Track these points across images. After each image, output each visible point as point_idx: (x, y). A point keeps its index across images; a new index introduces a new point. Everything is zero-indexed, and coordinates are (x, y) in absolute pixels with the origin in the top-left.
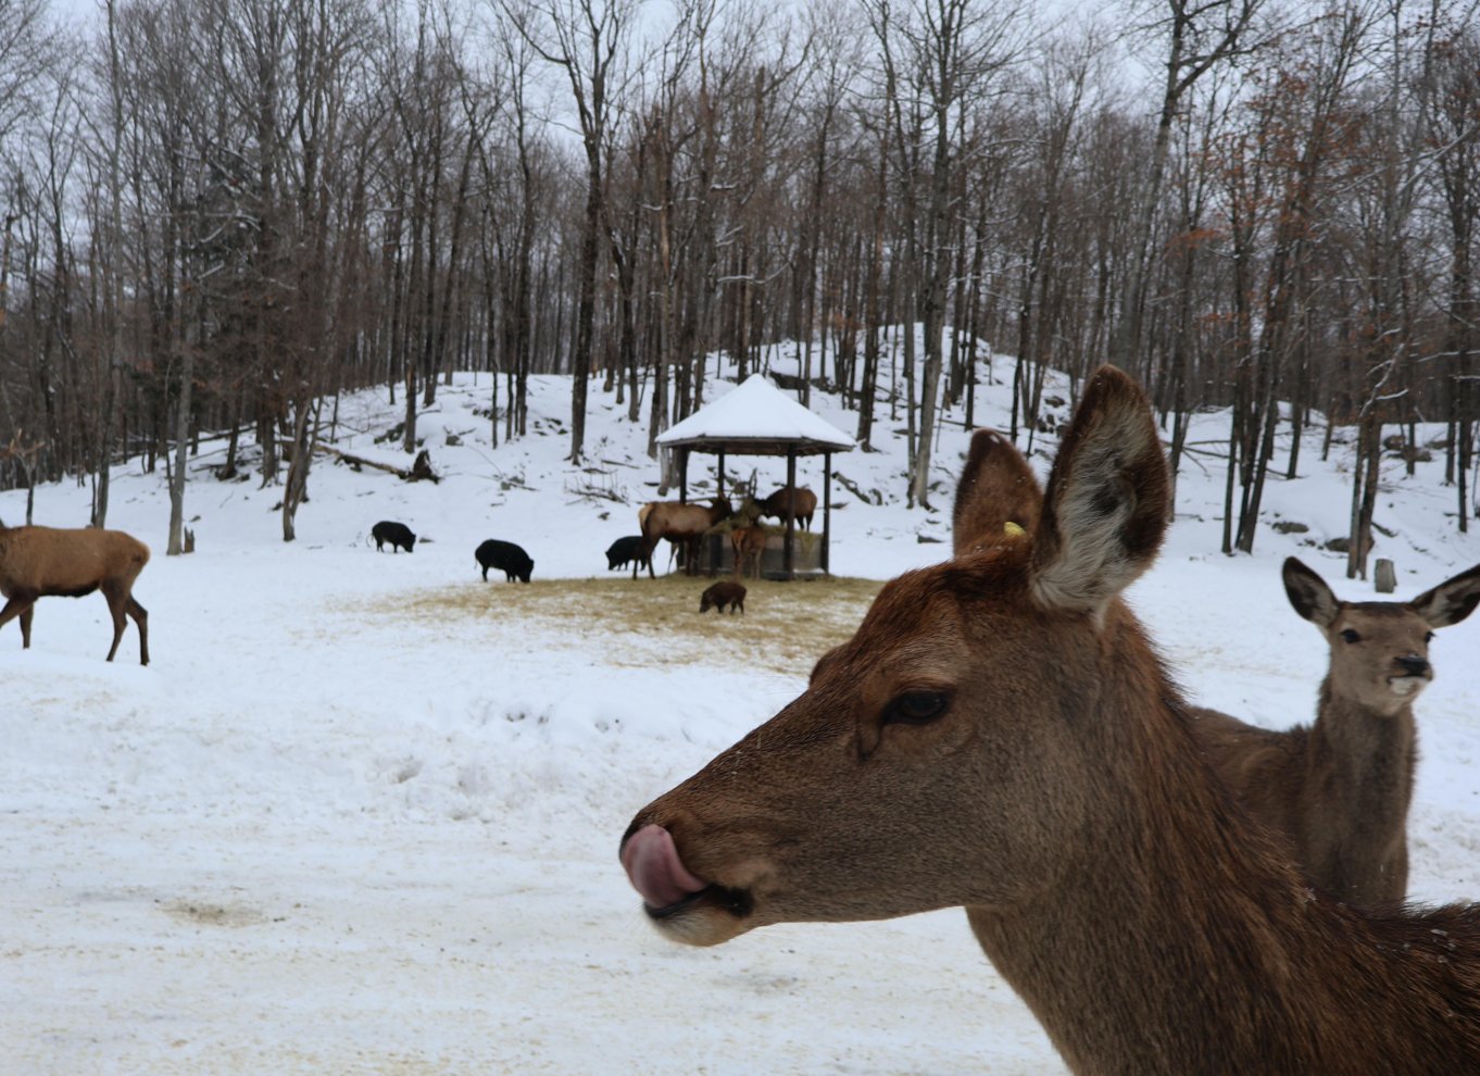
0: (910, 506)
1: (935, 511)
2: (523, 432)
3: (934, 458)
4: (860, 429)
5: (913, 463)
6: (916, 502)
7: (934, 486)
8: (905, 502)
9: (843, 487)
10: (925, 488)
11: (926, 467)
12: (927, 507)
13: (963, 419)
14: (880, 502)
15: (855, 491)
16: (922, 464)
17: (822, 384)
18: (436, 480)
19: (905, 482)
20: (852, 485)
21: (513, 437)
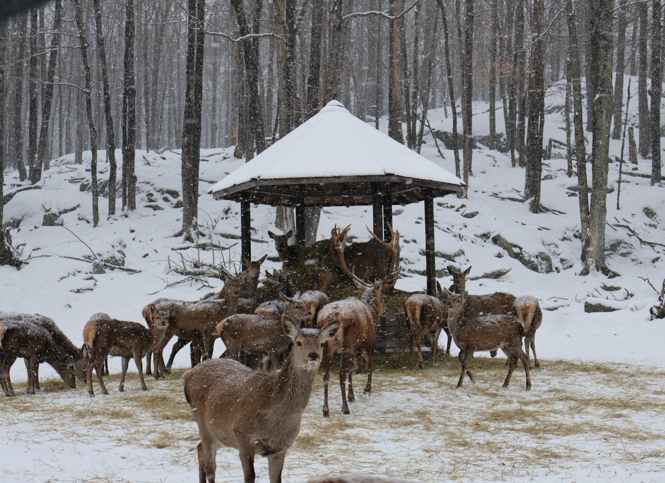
0: (585, 272)
1: (615, 275)
2: (132, 207)
3: (611, 215)
4: (527, 186)
5: (586, 221)
6: (592, 267)
7: (614, 247)
8: (579, 266)
9: (505, 253)
10: (602, 249)
11: (602, 227)
12: (605, 271)
13: (649, 171)
14: (549, 270)
15: (518, 256)
16: (597, 220)
17: (492, 141)
18: (18, 265)
19: (578, 244)
20: (516, 250)
21: (118, 212)
